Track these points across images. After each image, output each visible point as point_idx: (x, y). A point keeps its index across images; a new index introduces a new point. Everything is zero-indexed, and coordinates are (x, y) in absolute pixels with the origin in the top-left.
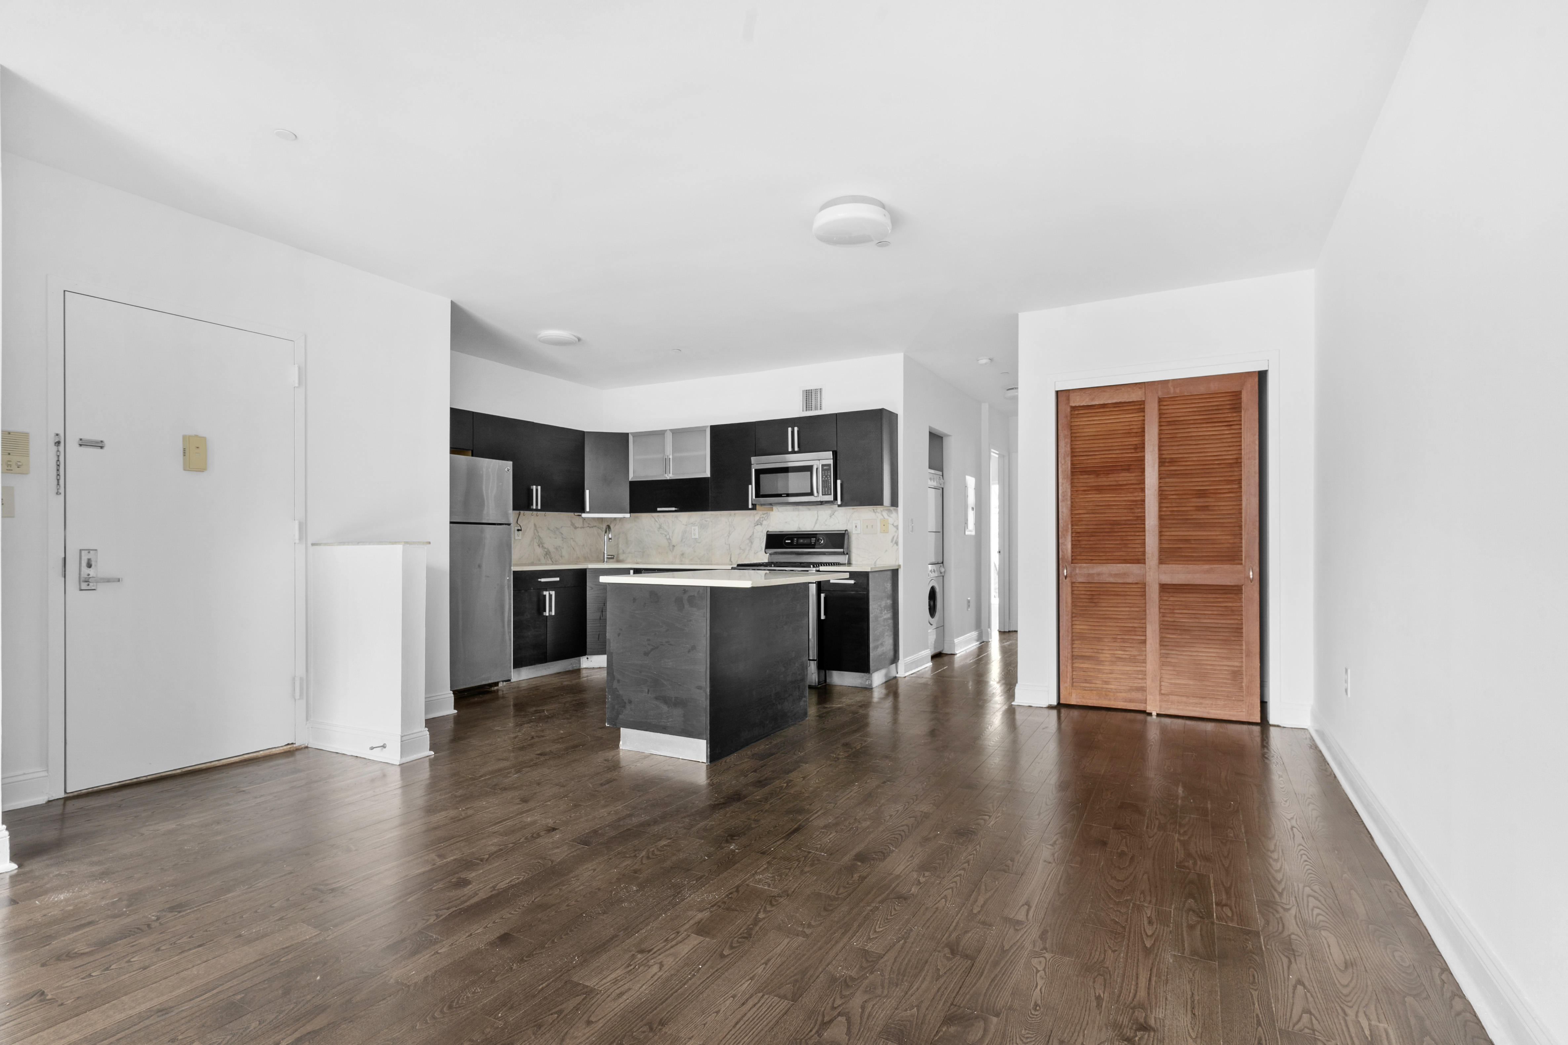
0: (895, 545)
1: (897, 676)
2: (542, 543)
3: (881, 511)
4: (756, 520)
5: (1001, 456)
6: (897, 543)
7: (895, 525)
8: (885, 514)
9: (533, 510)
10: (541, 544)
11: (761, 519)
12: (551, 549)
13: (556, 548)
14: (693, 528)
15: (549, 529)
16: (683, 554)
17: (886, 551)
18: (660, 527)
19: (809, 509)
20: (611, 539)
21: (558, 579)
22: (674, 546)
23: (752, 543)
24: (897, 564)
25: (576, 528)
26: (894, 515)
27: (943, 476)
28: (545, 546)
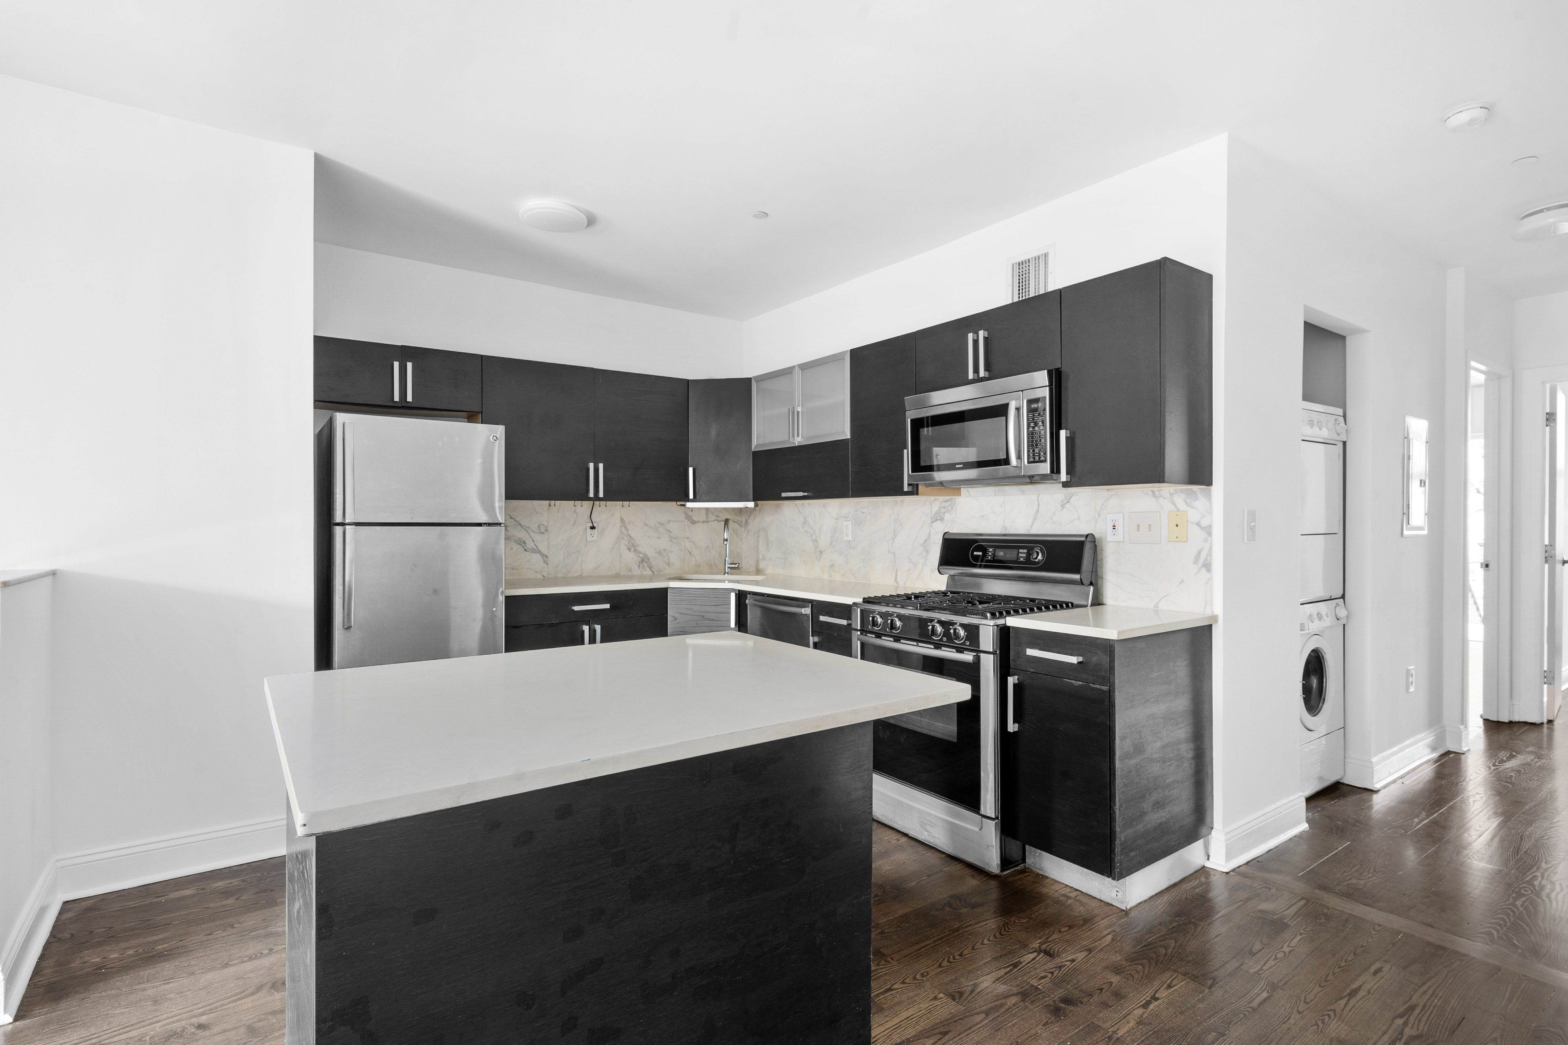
0: (1204, 570)
1: (1208, 864)
2: (634, 546)
3: (1171, 494)
4: (934, 512)
5: (1492, 377)
6: (1208, 566)
7: (1204, 523)
8: (1180, 500)
9: (590, 499)
10: (632, 547)
11: (942, 510)
12: (651, 553)
13: (660, 553)
14: (845, 523)
15: (646, 525)
16: (832, 566)
17: (1182, 582)
18: (805, 522)
19: (1023, 492)
20: (726, 540)
21: (607, 606)
22: (821, 552)
23: (927, 552)
24: (1208, 613)
25: (694, 522)
26: (1201, 502)
27: (1345, 416)
28: (640, 549)
